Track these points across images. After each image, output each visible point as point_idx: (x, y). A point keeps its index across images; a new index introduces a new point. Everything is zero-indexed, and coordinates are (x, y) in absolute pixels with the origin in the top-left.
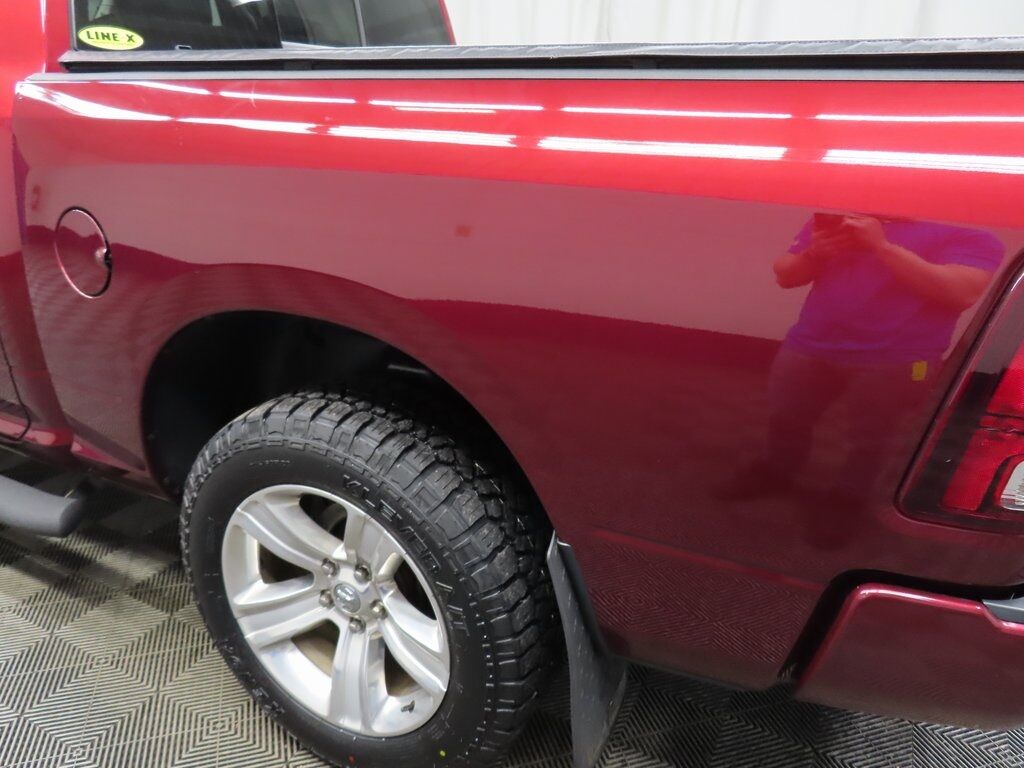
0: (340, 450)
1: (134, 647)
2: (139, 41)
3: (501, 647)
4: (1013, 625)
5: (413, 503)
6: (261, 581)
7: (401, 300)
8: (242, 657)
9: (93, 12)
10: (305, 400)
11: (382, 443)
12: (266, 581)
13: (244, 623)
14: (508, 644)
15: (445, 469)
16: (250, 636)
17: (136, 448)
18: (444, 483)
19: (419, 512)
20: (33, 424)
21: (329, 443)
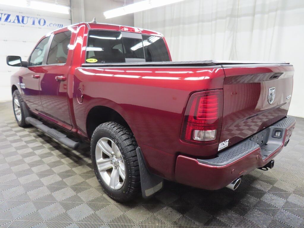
0: (110, 131)
1: (84, 173)
2: (97, 61)
3: (132, 169)
4: (201, 164)
5: (119, 140)
6: (102, 158)
7: (117, 104)
8: (97, 173)
9: (89, 57)
10: (112, 123)
11: (117, 129)
12: (103, 158)
13: (98, 166)
14: (134, 168)
15: (126, 135)
16: (99, 169)
17: (85, 131)
18: (125, 137)
19: (120, 141)
20: (73, 127)
21: (109, 129)
